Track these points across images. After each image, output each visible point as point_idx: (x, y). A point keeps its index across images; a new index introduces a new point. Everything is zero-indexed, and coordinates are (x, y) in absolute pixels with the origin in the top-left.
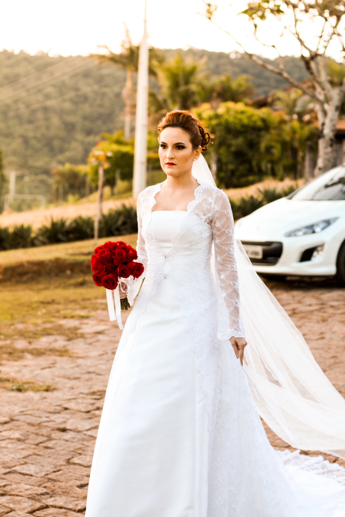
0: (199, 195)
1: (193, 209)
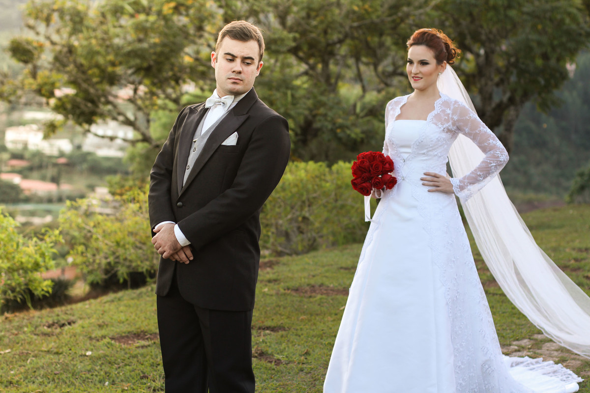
0: (438, 106)
1: (432, 119)
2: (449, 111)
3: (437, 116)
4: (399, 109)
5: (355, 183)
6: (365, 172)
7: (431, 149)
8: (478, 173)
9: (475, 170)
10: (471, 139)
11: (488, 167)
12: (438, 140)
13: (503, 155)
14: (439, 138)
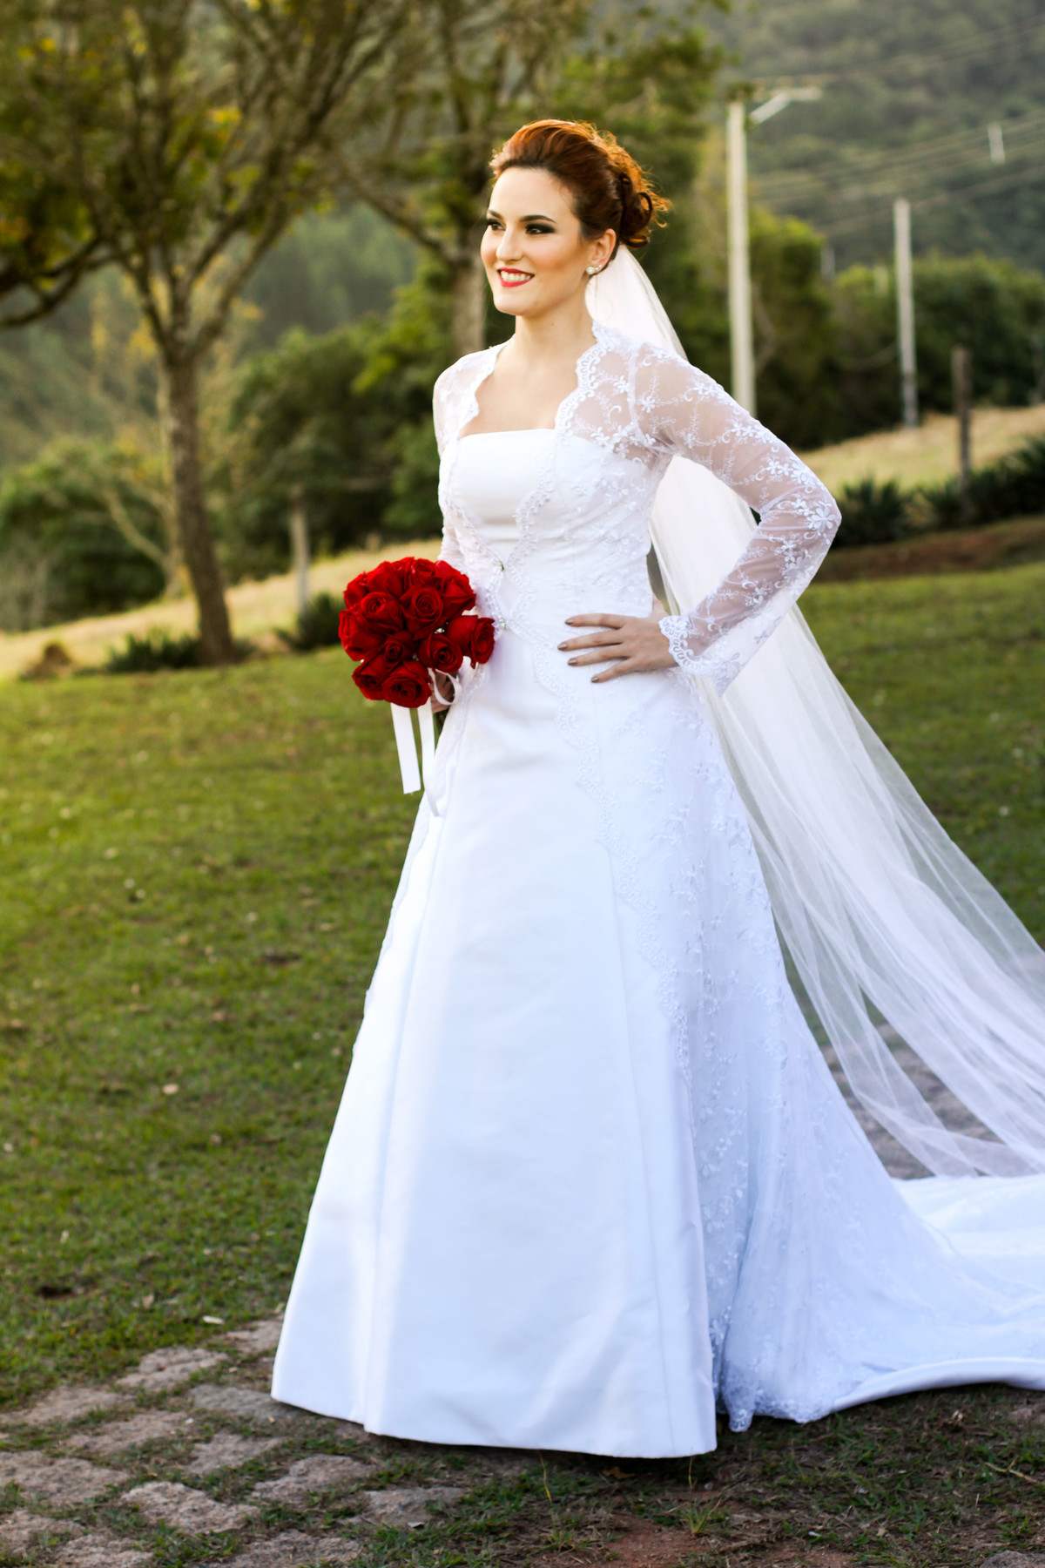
0: (590, 372)
1: (572, 419)
2: (624, 386)
3: (588, 410)
4: (473, 398)
5: (367, 677)
6: (392, 632)
7: (581, 521)
8: (744, 584)
9: (734, 575)
10: (708, 467)
11: (774, 559)
12: (602, 490)
13: (819, 511)
14: (604, 483)
